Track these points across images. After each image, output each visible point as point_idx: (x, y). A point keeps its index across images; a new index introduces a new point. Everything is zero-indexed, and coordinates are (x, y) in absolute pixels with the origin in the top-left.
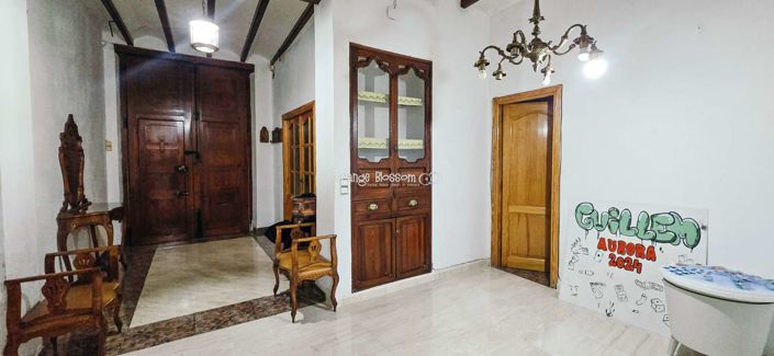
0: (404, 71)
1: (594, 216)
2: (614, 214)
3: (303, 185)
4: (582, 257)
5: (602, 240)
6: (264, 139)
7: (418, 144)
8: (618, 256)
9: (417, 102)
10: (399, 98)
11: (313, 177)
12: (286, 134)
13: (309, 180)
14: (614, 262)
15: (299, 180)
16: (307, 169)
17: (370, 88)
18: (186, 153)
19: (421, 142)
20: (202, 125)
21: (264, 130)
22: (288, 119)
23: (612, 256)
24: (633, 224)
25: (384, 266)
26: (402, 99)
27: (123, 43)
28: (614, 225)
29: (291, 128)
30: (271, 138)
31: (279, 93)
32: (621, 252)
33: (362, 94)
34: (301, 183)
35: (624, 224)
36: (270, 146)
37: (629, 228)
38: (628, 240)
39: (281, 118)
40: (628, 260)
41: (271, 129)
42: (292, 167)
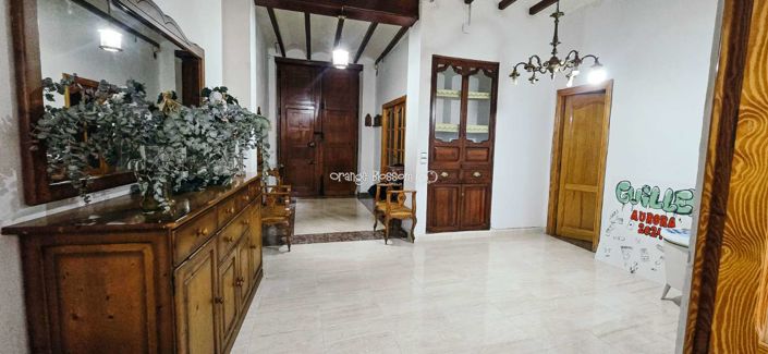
0: (474, 73)
1: (630, 192)
2: (646, 190)
3: (396, 160)
4: (617, 225)
5: (635, 212)
6: (368, 123)
7: (484, 129)
8: (646, 225)
9: (485, 96)
10: (469, 93)
11: (403, 153)
12: (385, 120)
13: (401, 155)
14: (642, 230)
15: (393, 156)
16: (399, 147)
17: (448, 86)
18: (315, 133)
19: (486, 127)
20: (326, 112)
21: (368, 116)
22: (387, 108)
23: (641, 226)
24: (660, 199)
25: (450, 219)
26: (472, 94)
27: (280, 56)
28: (646, 199)
29: (388, 115)
30: (373, 123)
31: (381, 88)
32: (649, 222)
33: (441, 91)
34: (393, 157)
35: (653, 199)
36: (371, 129)
37: (657, 202)
38: (655, 212)
39: (381, 108)
40: (653, 228)
41: (373, 116)
42: (388, 146)
